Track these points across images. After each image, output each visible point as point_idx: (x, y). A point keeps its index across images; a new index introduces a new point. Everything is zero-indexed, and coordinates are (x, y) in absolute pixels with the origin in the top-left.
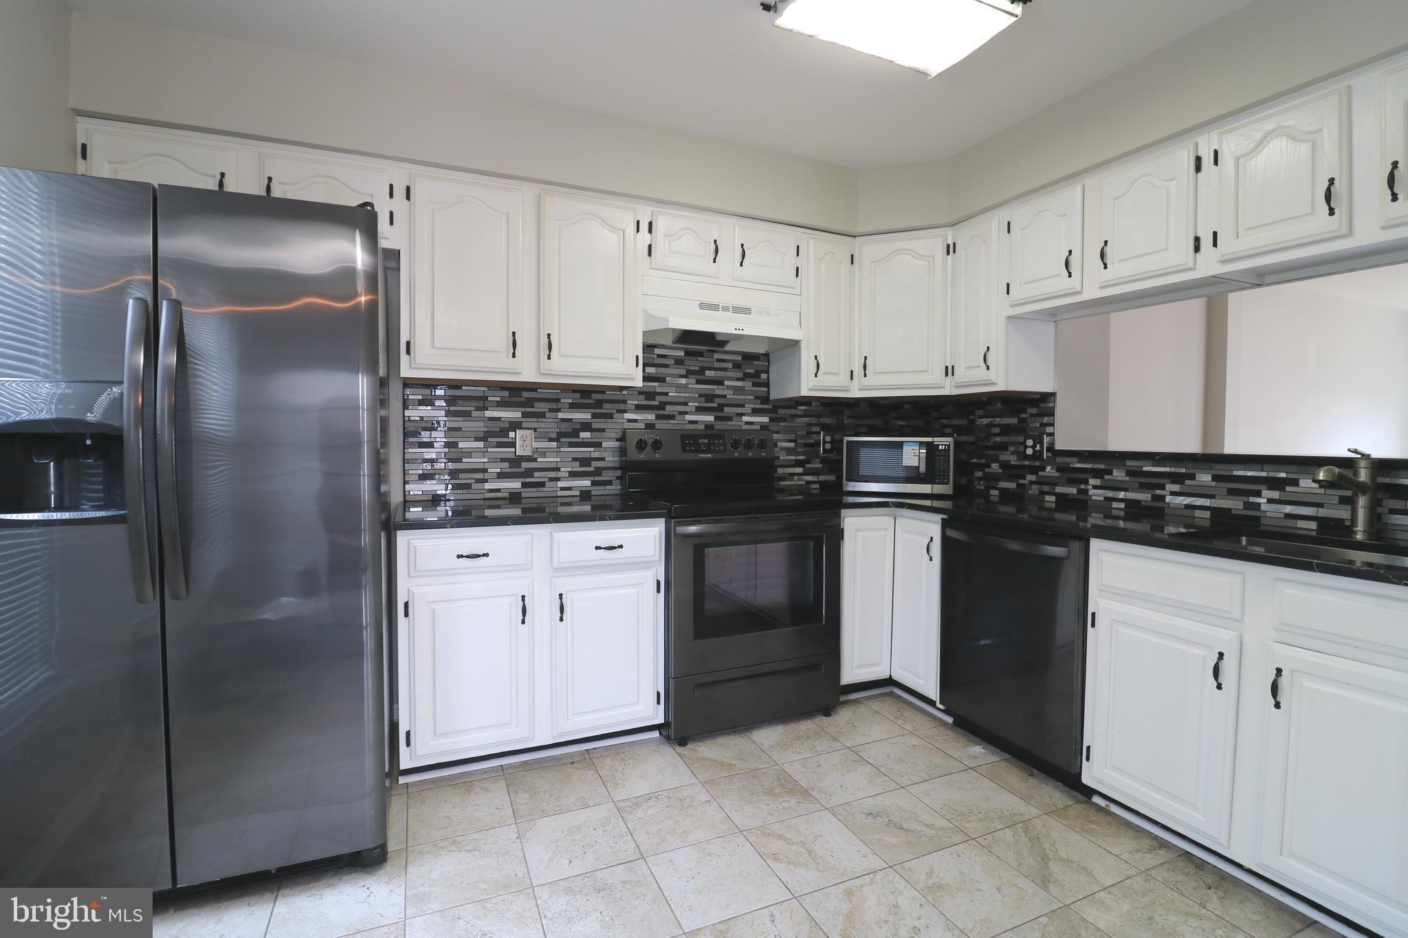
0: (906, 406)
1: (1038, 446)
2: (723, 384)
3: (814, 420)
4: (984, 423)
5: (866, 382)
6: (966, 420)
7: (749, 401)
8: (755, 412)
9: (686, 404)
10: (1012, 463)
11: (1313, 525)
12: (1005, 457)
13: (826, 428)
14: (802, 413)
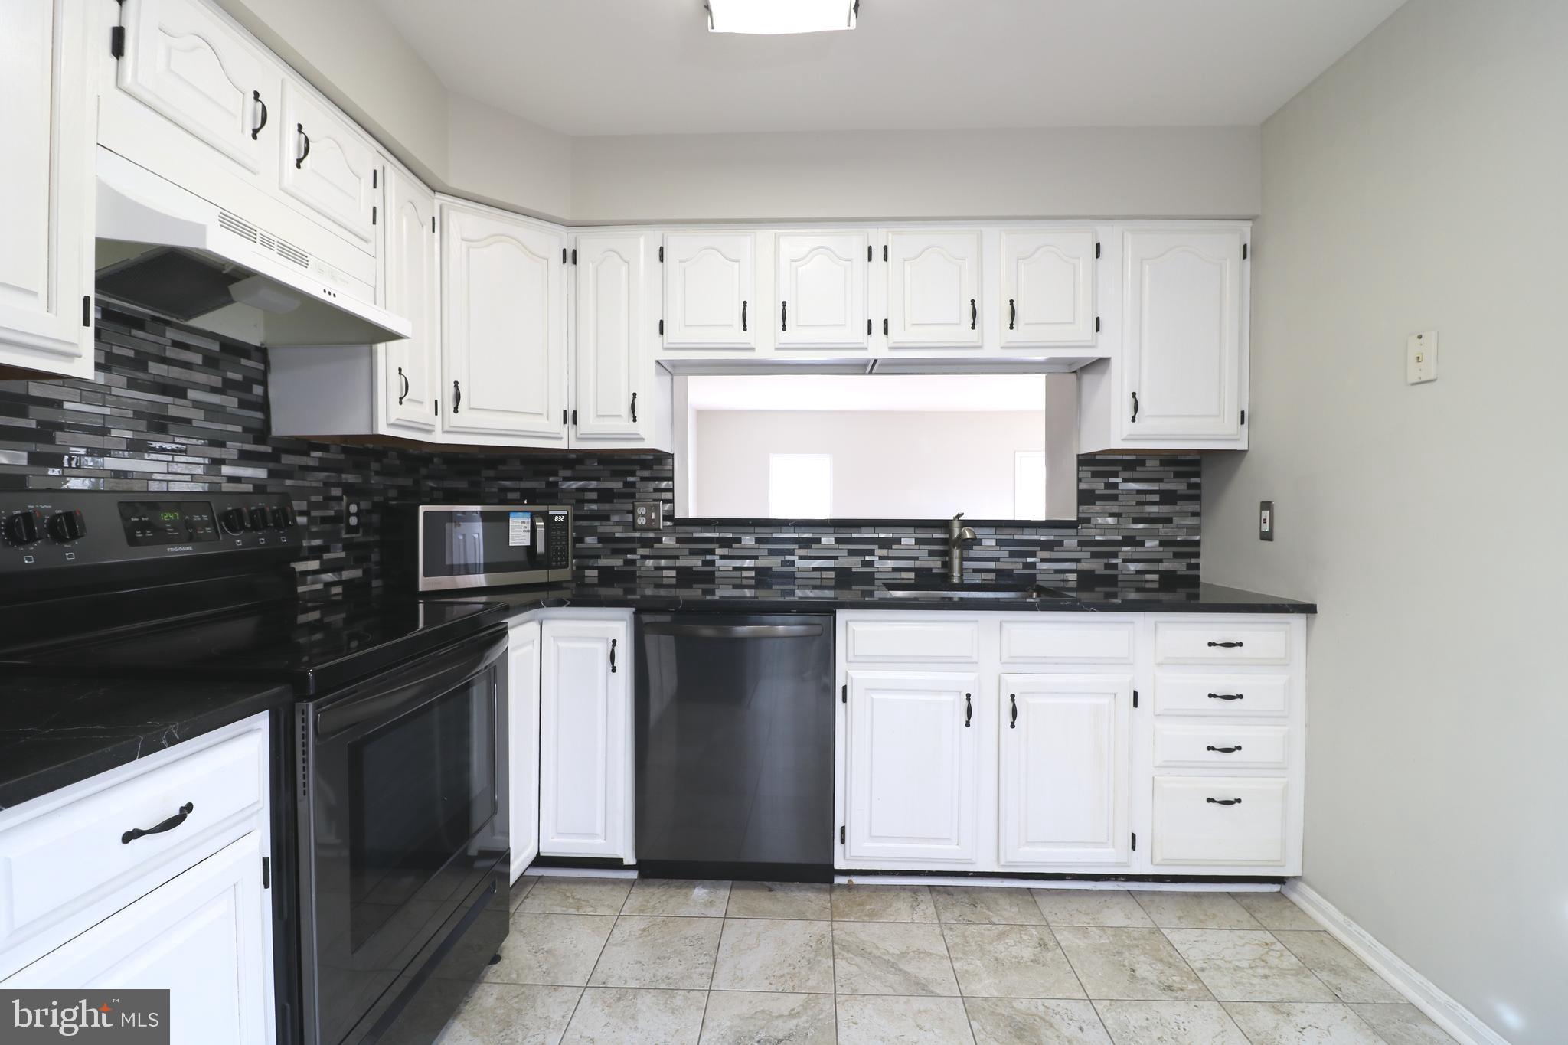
0: (435, 460)
1: (653, 514)
2: (184, 396)
3: (332, 476)
4: (574, 487)
5: (456, 420)
6: (544, 483)
7: (234, 437)
8: (246, 458)
9: (104, 432)
10: (617, 535)
11: (912, 575)
12: (604, 528)
13: (350, 490)
14: (317, 465)
